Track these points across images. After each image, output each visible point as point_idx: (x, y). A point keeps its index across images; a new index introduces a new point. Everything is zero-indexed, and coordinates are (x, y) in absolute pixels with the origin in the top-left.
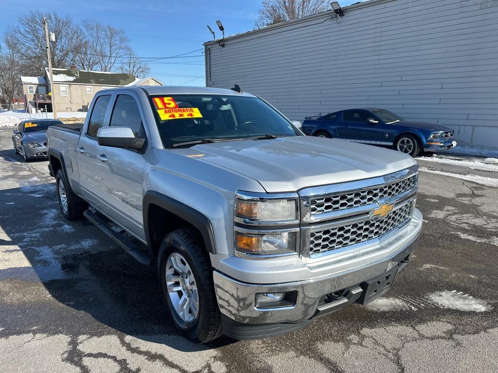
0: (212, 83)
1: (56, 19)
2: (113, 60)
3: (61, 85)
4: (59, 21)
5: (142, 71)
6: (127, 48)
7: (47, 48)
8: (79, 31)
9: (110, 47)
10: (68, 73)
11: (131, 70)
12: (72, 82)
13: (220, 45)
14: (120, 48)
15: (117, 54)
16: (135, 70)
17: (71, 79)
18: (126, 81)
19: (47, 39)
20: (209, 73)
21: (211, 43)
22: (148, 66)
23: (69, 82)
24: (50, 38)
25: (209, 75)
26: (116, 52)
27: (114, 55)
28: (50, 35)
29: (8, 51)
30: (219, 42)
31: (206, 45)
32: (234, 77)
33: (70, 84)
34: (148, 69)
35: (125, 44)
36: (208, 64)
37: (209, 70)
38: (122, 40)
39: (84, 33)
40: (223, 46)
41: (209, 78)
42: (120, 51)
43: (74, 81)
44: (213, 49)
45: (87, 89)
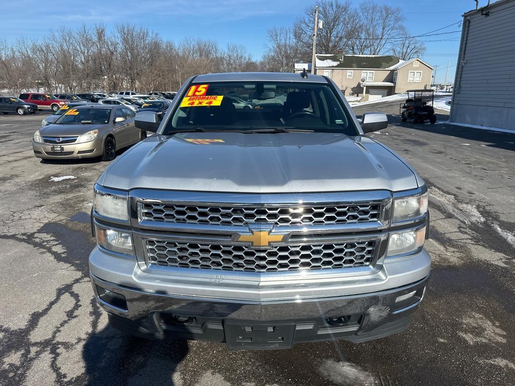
0: (465, 61)
1: (337, 5)
2: (384, 42)
3: (325, 70)
4: (339, 7)
5: (417, 52)
6: (401, 28)
7: (314, 35)
8: (356, 16)
9: (383, 29)
10: (334, 59)
11: (405, 51)
12: (335, 67)
13: (482, 14)
14: (393, 28)
15: (389, 34)
16: (409, 50)
17: (335, 64)
18: (388, 63)
19: (316, 26)
20: (463, 50)
21: (472, 12)
22: (423, 46)
23: (333, 67)
24: (318, 26)
25: (463, 53)
26: (388, 33)
27: (385, 37)
28: (318, 22)
29: (294, 40)
30: (482, 10)
31: (465, 16)
32: (495, 53)
33: (333, 69)
34: (423, 49)
35: (400, 23)
36: (465, 39)
37: (464, 46)
38: (397, 20)
39: (360, 17)
40: (487, 15)
41: (462, 56)
42: (394, 31)
43: (338, 66)
44: (474, 20)
45: (348, 74)
